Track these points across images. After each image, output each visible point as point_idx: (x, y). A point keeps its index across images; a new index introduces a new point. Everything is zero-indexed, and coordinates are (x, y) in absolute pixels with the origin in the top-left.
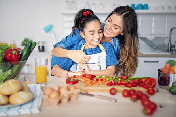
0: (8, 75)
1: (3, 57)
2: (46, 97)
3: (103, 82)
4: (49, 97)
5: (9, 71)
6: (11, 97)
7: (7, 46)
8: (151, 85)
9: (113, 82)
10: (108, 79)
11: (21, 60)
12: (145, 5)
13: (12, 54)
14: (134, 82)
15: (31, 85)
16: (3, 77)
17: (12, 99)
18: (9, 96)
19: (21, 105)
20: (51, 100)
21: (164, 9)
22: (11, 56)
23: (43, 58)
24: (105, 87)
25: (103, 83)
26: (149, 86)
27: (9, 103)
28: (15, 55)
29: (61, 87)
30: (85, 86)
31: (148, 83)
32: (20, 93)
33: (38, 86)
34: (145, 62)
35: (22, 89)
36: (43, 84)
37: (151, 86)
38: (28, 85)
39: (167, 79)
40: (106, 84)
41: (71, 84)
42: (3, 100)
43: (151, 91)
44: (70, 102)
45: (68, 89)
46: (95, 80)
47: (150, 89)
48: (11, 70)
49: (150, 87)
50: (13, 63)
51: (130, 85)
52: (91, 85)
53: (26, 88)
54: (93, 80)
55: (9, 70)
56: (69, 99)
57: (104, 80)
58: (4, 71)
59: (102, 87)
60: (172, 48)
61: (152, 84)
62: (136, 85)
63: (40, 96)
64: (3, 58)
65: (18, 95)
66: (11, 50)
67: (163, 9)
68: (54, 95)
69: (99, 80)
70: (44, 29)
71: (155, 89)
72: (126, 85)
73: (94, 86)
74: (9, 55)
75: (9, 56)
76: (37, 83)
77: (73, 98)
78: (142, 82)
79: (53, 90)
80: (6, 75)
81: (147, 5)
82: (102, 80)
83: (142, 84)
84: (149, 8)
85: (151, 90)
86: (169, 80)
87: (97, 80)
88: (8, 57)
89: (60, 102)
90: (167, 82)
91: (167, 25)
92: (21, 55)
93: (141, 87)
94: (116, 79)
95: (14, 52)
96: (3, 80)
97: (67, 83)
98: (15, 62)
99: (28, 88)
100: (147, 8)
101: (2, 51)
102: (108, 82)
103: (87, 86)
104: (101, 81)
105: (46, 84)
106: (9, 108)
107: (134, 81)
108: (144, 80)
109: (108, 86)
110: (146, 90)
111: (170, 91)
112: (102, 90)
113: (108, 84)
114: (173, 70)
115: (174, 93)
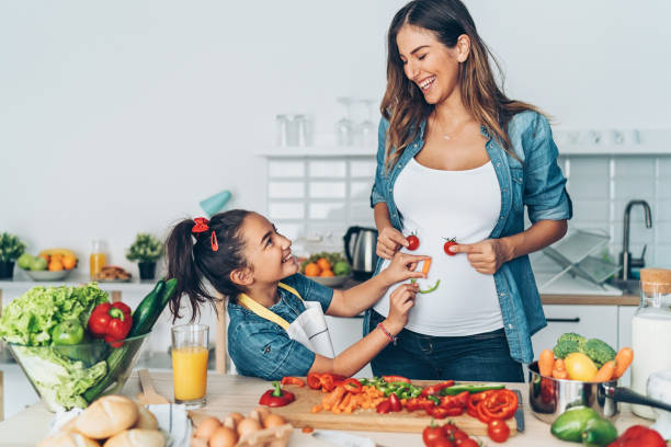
0: (97, 376)
1: (86, 327)
2: (201, 446)
3: (365, 400)
5: (100, 367)
6: (109, 445)
7: (94, 290)
8: (500, 410)
9: (393, 400)
10: (383, 390)
13: (111, 318)
14: (453, 402)
15: (159, 407)
16: (82, 382)
18: (101, 442)
21: (597, 140)
22: (107, 325)
24: (371, 415)
26: (495, 416)
28: (118, 320)
29: (243, 418)
30: (312, 413)
31: (492, 408)
32: (133, 432)
33: (180, 412)
35: (136, 424)
37: (500, 415)
38: (152, 408)
39: (552, 391)
40: (373, 405)
41: (273, 404)
43: (497, 431)
45: (262, 424)
47: (495, 423)
48: (104, 363)
49: (493, 419)
51: (442, 411)
53: (147, 419)
55: (97, 361)
57: (371, 394)
58: (87, 366)
60: (634, 270)
61: (505, 410)
62: (458, 410)
63: (184, 441)
64: (85, 332)
65: (127, 437)
66: (110, 307)
68: (221, 441)
70: (202, 204)
71: (512, 424)
72: (430, 411)
74: (103, 321)
75: (101, 324)
76: (178, 402)
78: (475, 403)
79: (221, 425)
80: (90, 376)
83: (474, 408)
85: (496, 427)
86: (557, 394)
88: (98, 327)
90: (553, 402)
91: (616, 192)
93: (474, 416)
94: (405, 390)
95: (115, 313)
96: (83, 391)
97: (262, 402)
99: (153, 416)
101: (82, 308)
102: (381, 400)
105: (205, 404)
107: (453, 399)
108: (483, 396)
109: (378, 411)
110: (485, 426)
111: (553, 432)
112: (361, 424)
113: (379, 408)
114: (564, 369)
115: (564, 435)
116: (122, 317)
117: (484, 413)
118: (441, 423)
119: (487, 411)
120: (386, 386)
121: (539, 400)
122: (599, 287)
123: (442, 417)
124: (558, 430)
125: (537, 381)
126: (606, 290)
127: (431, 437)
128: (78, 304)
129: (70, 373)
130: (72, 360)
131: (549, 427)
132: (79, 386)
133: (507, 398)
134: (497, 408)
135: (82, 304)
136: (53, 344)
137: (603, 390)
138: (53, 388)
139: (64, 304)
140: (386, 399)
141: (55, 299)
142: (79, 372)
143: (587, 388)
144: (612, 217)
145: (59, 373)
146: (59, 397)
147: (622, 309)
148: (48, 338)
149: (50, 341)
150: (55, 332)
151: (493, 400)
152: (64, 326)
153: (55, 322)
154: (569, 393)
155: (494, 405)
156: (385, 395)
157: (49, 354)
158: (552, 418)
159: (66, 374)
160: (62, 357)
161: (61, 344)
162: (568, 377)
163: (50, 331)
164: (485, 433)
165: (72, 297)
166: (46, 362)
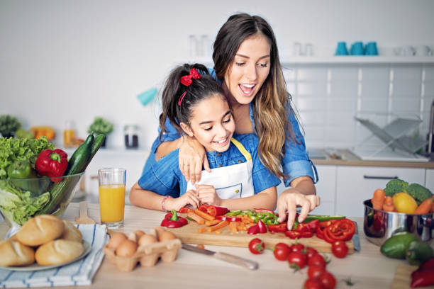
0: (42, 203)
1: (34, 166)
2: (110, 253)
3: (240, 225)
4: (115, 253)
5: (45, 196)
6: (40, 251)
7: (44, 142)
8: (342, 234)
9: (260, 226)
10: (253, 218)
11: (71, 172)
12: (369, 44)
13: (51, 161)
14: (306, 227)
15: (86, 225)
16: (31, 206)
17: (41, 256)
18: (35, 249)
19: (59, 268)
20: (119, 261)
21: (414, 54)
22: (48, 166)
23: (116, 170)
24: (243, 235)
25: (240, 228)
26: (337, 238)
27: (35, 262)
28: (56, 162)
29: (144, 233)
30: (198, 232)
31: (335, 232)
32: (57, 243)
33: (102, 230)
34: (366, 177)
35: (62, 236)
36: (116, 224)
37: (341, 237)
38: (81, 227)
39: (382, 222)
40: (245, 228)
41: (170, 226)
42: (23, 257)
43: (339, 249)
44: (160, 265)
45: (158, 239)
46: (224, 219)
47: (337, 243)
48: (48, 193)
49: (337, 240)
50: (53, 179)
51: (297, 233)
52: (213, 230)
53: (73, 234)
54: (220, 219)
55: (45, 192)
56: (159, 259)
57: (244, 221)
58: (35, 195)
59: (235, 235)
61: (345, 233)
62: (309, 233)
63: (100, 250)
64: (32, 169)
65: (53, 246)
66: (51, 152)
67: (412, 53)
68: (125, 250)
69: (234, 219)
70: (139, 97)
71: (350, 244)
73: (218, 232)
74: (45, 162)
75: (44, 164)
76: (102, 223)
77: (168, 258)
78: (322, 229)
79: (126, 238)
80: (37, 203)
81: (375, 44)
82: (238, 220)
83: (321, 232)
84: (379, 52)
85: (338, 246)
86: (386, 224)
87: (229, 220)
88: (42, 166)
89: (138, 264)
90: (382, 230)
91: (425, 92)
92: (71, 163)
93: (321, 238)
94: (270, 218)
95: (55, 156)
96: (33, 213)
97: (163, 225)
98: (57, 178)
99: (79, 232)
100: (376, 53)
101: (32, 154)
102: (252, 225)
103: (203, 231)
104: (236, 224)
105: (122, 225)
106: (35, 272)
107: (306, 225)
108: (329, 223)
109: (249, 233)
110: (329, 245)
111: (382, 251)
112: (235, 242)
113: (249, 231)
114: (392, 204)
115: (391, 254)
116: (59, 160)
117: (329, 236)
119: (331, 234)
120: (255, 216)
121: (371, 229)
122: (412, 156)
124: (387, 250)
125: (370, 214)
126: (417, 157)
128: (30, 150)
129: (22, 199)
130: (22, 190)
131: (378, 248)
132: (29, 210)
133: (347, 226)
134: (339, 232)
135: (33, 151)
136: (9, 178)
137: (422, 221)
138: (10, 211)
139: (19, 150)
140: (255, 224)
141: (12, 146)
142: (28, 199)
143: (409, 219)
144: (422, 109)
145: (14, 199)
146: (16, 218)
147: (428, 171)
148: (5, 173)
149: (7, 176)
150: (9, 169)
151: (336, 226)
152: (16, 165)
153: (9, 163)
154: (395, 222)
155: (337, 231)
156: (255, 222)
157: (6, 185)
158: (382, 241)
159: (19, 200)
160: (16, 188)
161: (14, 178)
162: (395, 210)
163: (6, 168)
164: (330, 251)
165: (25, 145)
166: (4, 191)
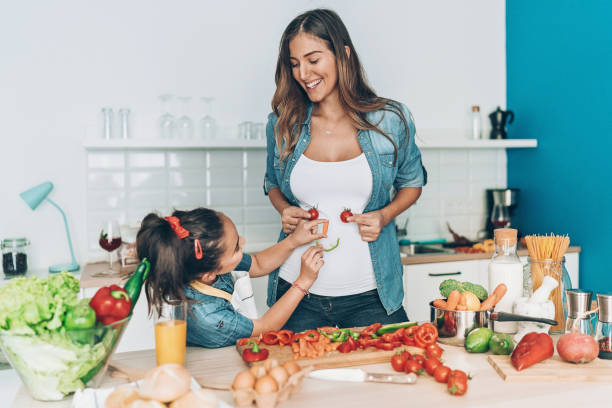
8: (428, 339)
16: (86, 365)
18: (168, 404)
50: (109, 326)
66: (109, 290)
70: (23, 195)
72: (379, 346)
74: (108, 303)
78: (410, 336)
83: (411, 339)
93: (410, 345)
95: (117, 295)
98: (115, 323)
111: (467, 350)
113: (340, 349)
115: (475, 349)
116: (127, 298)
117: (421, 341)
118: (390, 354)
119: (423, 339)
121: (443, 330)
123: (392, 349)
127: (399, 362)
129: (78, 357)
130: (82, 343)
132: (83, 370)
134: (425, 338)
136: (62, 330)
137: (487, 315)
143: (477, 315)
148: (59, 324)
150: (67, 318)
152: (80, 310)
154: (466, 320)
157: (61, 340)
159: (75, 359)
160: (73, 342)
163: (62, 317)
166: (56, 350)
